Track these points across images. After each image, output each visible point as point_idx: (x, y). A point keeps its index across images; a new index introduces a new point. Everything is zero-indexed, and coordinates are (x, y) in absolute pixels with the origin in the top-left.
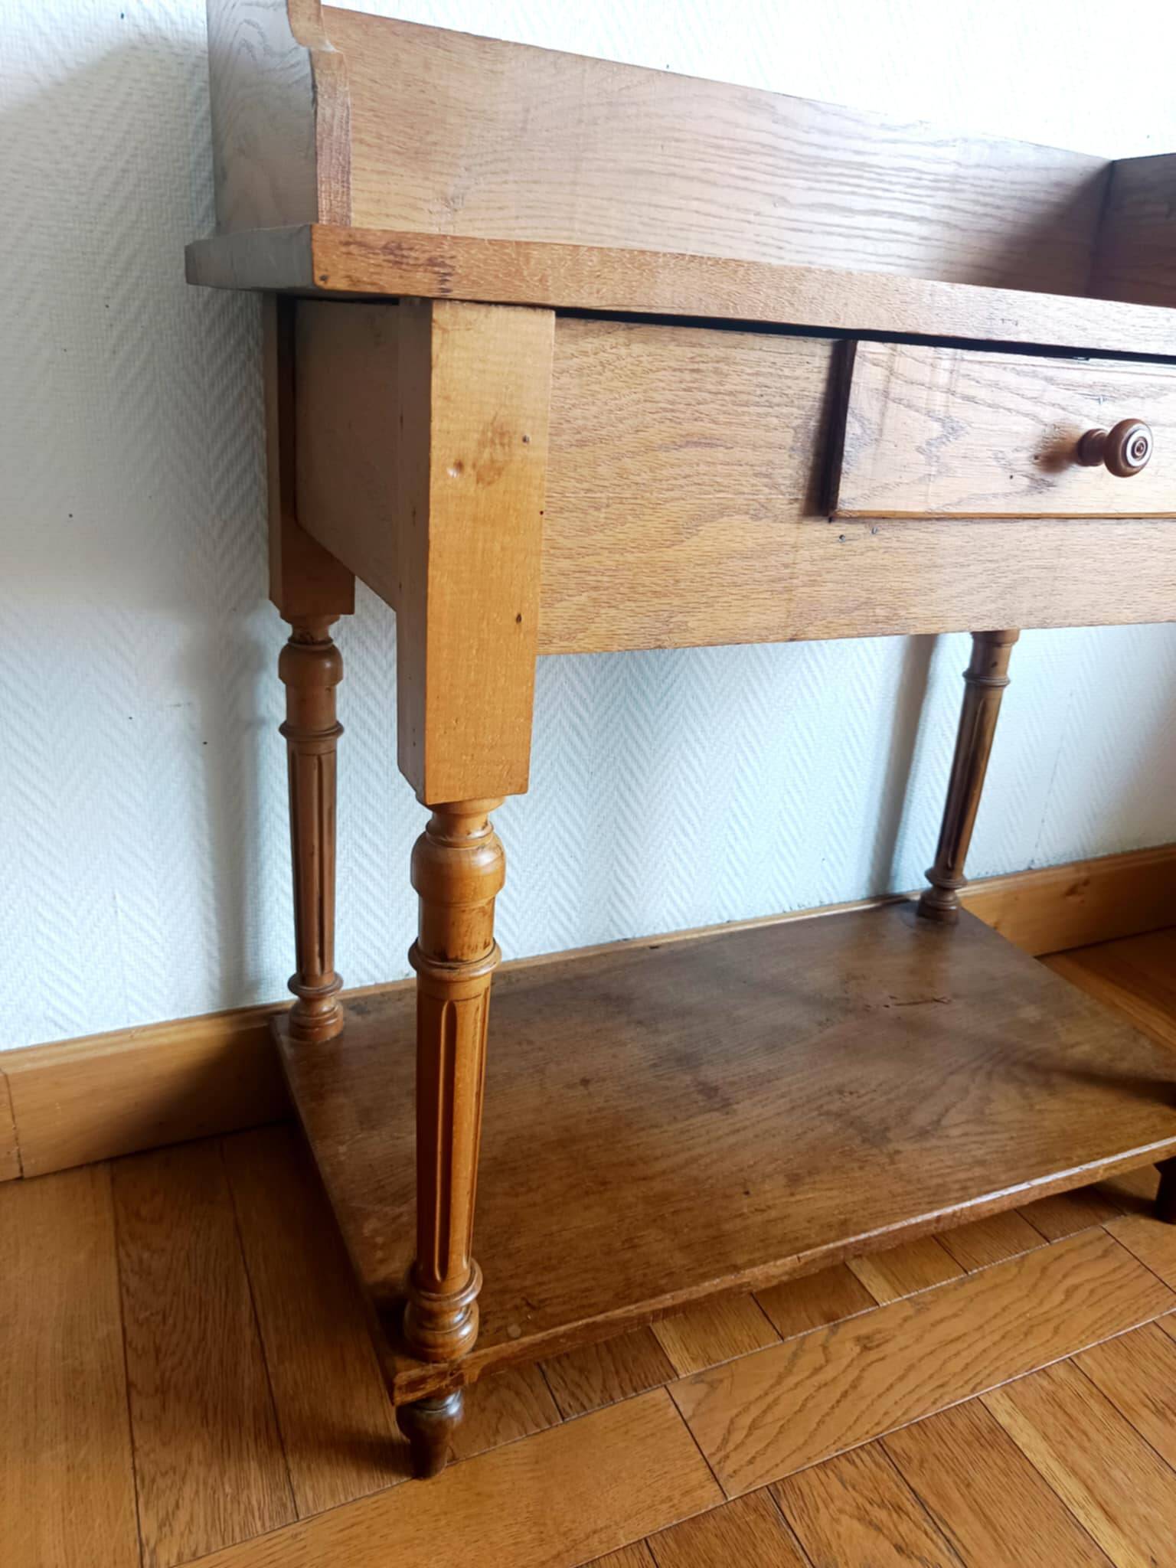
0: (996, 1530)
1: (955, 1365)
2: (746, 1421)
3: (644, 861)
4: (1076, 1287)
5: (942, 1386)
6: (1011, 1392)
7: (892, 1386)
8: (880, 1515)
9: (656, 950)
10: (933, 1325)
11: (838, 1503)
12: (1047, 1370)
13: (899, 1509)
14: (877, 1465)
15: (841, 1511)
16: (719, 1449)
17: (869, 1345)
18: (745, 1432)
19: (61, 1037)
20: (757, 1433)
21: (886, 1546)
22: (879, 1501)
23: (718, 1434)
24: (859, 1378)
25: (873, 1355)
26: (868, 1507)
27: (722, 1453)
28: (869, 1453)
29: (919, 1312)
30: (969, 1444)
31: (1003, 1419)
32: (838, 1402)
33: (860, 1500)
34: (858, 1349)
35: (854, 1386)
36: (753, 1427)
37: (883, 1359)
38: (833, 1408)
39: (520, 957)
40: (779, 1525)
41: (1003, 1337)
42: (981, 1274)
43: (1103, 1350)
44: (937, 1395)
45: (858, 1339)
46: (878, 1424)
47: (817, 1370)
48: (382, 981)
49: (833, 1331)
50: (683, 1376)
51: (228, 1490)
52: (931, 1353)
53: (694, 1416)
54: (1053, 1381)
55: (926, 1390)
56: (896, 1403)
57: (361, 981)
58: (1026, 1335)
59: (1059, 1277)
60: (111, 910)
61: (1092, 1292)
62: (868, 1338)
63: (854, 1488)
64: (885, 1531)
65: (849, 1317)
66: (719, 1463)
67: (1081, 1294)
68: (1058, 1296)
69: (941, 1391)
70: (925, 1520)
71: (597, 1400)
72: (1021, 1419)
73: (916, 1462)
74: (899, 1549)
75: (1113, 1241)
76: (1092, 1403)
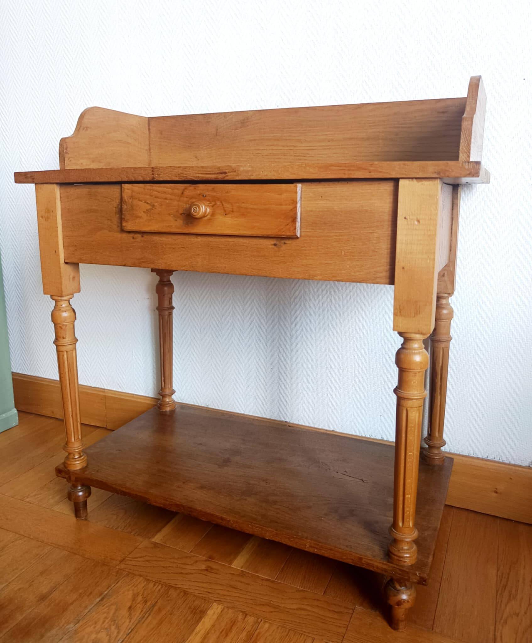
0: (158, 627)
1: (222, 592)
2: (147, 558)
3: (292, 389)
4: (304, 610)
5: (209, 592)
6: (226, 610)
7: (196, 582)
8: (140, 598)
9: (289, 428)
10: (236, 581)
11: (135, 589)
12: (248, 616)
13: (146, 602)
14: (159, 590)
15: (133, 590)
16: (132, 558)
17: (209, 570)
18: (144, 560)
19: (120, 390)
20: (147, 563)
21: (129, 604)
22: (144, 596)
23: (138, 555)
24: (192, 574)
25: (205, 573)
26: (140, 595)
27: (132, 559)
28: (162, 588)
29: (239, 575)
30: (190, 608)
31: (210, 612)
32: (176, 573)
33: (141, 593)
34: (205, 568)
35: (186, 574)
36: (147, 561)
37: (206, 575)
38: (172, 573)
39: (245, 413)
40: (117, 580)
41: (251, 599)
42: (280, 583)
43: (278, 628)
44: (204, 593)
45: (209, 567)
46: (176, 585)
47: (184, 564)
48: (200, 405)
49: (206, 561)
50: (153, 540)
51: (51, 497)
52: (222, 585)
53: (140, 548)
54: (244, 619)
55: (203, 589)
56: (190, 585)
57: (194, 403)
58: (261, 605)
59: (306, 603)
60: (132, 356)
61: (308, 615)
62: (212, 569)
63: (145, 589)
64: (134, 602)
65: (217, 561)
66: (127, 560)
67: (303, 612)
68: (295, 607)
69: (207, 593)
70: (147, 610)
71: (128, 531)
72: (215, 617)
73: (169, 598)
74: (130, 608)
75: (352, 612)
76: (245, 633)
